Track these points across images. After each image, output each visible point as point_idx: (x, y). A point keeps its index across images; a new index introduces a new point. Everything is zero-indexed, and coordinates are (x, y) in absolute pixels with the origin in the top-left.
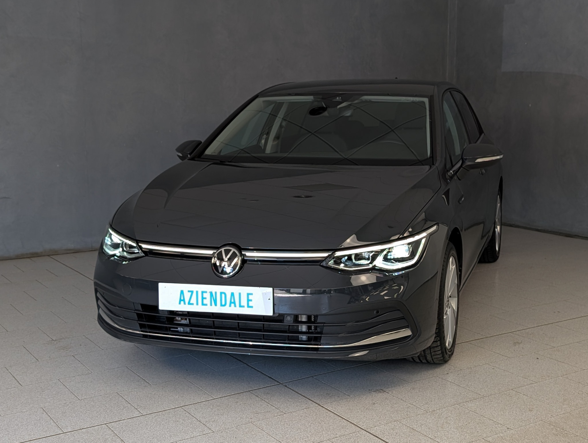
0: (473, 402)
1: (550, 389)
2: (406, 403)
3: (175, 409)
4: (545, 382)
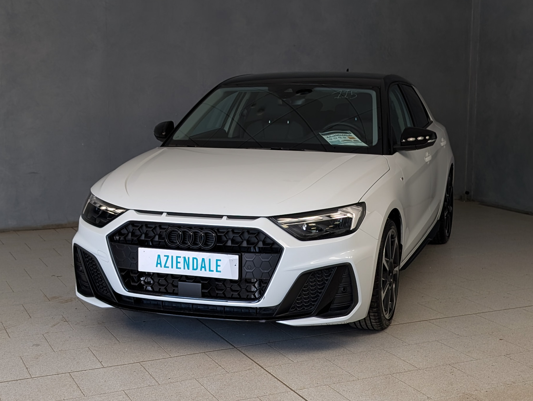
2: (343, 371)
3: (133, 364)
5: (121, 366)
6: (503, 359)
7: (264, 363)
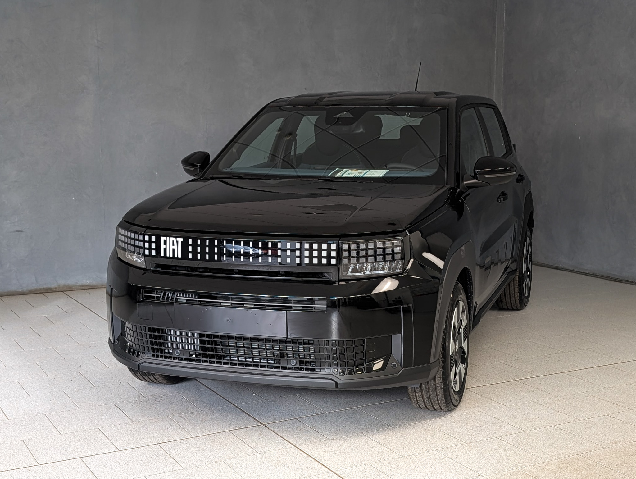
0: (452, 448)
1: (537, 439)
2: (384, 447)
3: (151, 446)
4: (534, 431)
5: (138, 448)
6: (553, 429)
7: (297, 441)
